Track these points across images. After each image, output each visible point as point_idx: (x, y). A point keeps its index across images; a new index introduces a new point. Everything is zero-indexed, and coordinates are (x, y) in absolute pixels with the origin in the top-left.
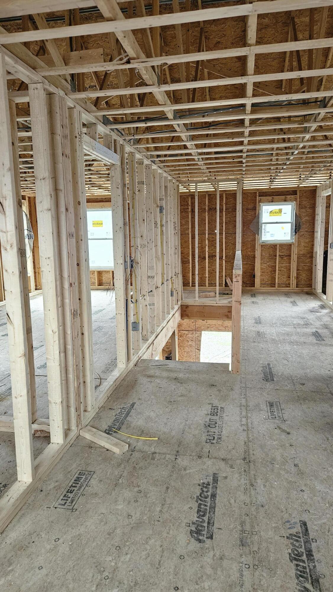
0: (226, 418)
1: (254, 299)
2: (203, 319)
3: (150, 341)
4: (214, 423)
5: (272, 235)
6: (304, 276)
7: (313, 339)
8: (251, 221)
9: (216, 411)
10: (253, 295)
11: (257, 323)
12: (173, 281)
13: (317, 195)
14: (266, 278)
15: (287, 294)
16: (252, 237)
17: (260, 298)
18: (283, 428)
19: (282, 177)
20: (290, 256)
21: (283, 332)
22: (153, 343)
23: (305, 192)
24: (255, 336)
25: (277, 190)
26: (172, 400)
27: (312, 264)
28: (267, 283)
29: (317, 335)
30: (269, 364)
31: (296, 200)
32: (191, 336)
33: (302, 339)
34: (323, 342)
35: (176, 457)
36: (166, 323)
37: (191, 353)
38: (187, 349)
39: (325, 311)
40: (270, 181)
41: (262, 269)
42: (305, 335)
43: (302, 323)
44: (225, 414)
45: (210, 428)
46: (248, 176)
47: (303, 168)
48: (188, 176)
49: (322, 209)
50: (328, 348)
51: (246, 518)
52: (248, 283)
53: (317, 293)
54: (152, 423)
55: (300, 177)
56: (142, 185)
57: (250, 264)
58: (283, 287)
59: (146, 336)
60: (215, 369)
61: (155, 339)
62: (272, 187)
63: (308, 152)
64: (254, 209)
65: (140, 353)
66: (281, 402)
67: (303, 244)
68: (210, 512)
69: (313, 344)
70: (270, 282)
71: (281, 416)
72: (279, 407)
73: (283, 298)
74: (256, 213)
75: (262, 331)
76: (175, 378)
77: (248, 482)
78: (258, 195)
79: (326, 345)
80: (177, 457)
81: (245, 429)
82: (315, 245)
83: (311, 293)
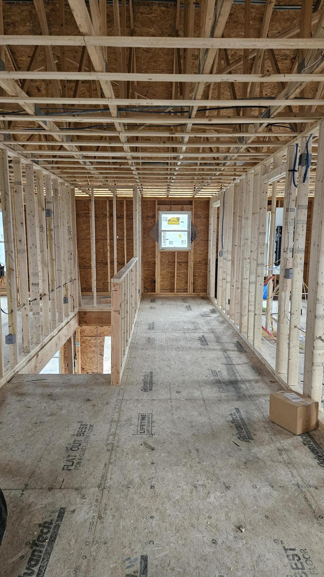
0: (92, 437)
1: (153, 305)
2: (102, 325)
3: (33, 352)
4: (78, 445)
5: (171, 243)
6: (200, 281)
7: (198, 344)
8: (151, 228)
9: (83, 430)
10: (153, 301)
11: (150, 329)
12: (67, 287)
13: (210, 206)
14: (166, 283)
15: (184, 299)
16: (152, 244)
17: (158, 303)
18: (149, 444)
19: (179, 188)
20: (187, 262)
21: (173, 338)
22: (37, 354)
23: (200, 203)
24: (144, 342)
25: (174, 200)
26: (38, 421)
27: (207, 271)
28: (167, 288)
29: (203, 340)
30: (151, 373)
31: (191, 209)
32: (94, 341)
33: (189, 345)
34: (206, 347)
35: (22, 492)
36: (57, 332)
37: (94, 359)
38: (90, 355)
39: (214, 315)
40: (168, 191)
41: (161, 275)
42: (192, 339)
43: (192, 328)
44: (92, 433)
45: (71, 452)
46: (147, 184)
47: (197, 180)
48: (87, 181)
49: (214, 219)
50: (210, 352)
51: (83, 561)
52: (149, 288)
53: (210, 297)
54: (7, 452)
55: (195, 188)
56: (19, 186)
57: (151, 270)
58: (181, 292)
59: (28, 348)
60: (96, 381)
61: (40, 350)
62: (169, 196)
63: (201, 164)
64: (154, 217)
65: (17, 368)
66: (153, 414)
67: (198, 252)
68: (43, 559)
69: (197, 350)
70: (169, 287)
71: (150, 430)
72: (151, 419)
73: (180, 303)
74: (155, 221)
75: (153, 337)
76: (49, 394)
77: (96, 514)
78: (157, 203)
79: (209, 349)
80: (24, 493)
81: (110, 448)
82: (209, 253)
83: (206, 298)
